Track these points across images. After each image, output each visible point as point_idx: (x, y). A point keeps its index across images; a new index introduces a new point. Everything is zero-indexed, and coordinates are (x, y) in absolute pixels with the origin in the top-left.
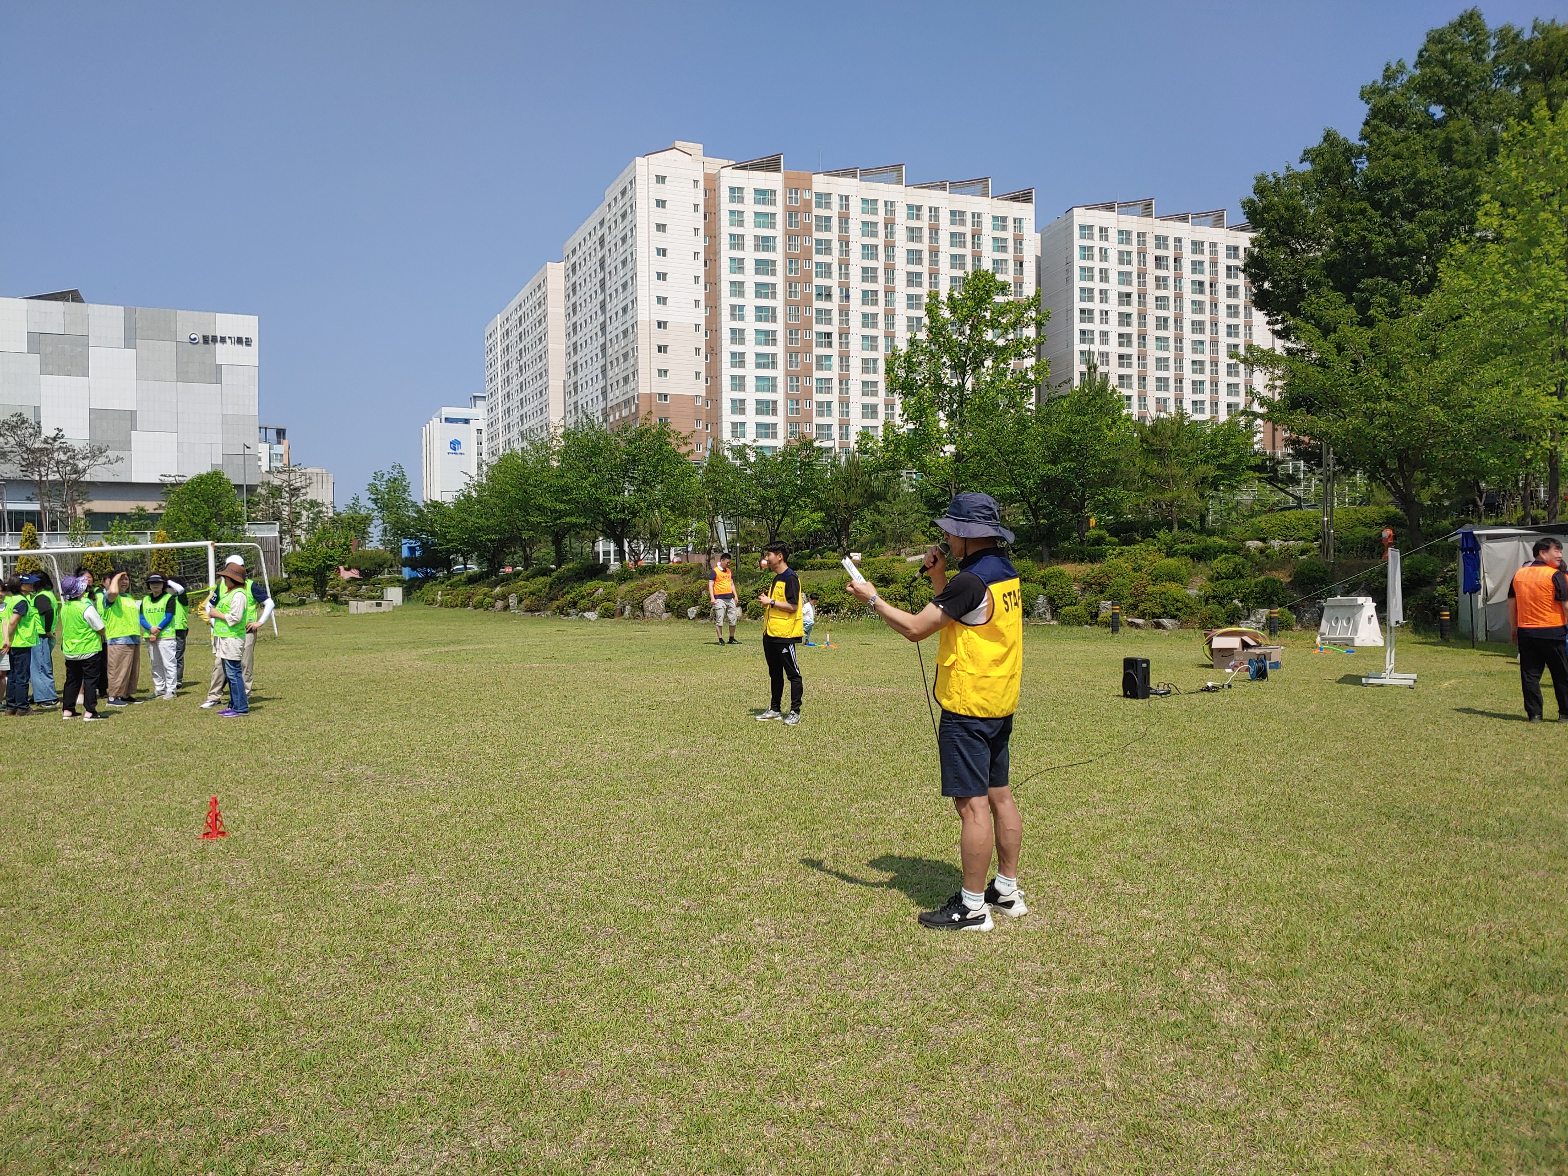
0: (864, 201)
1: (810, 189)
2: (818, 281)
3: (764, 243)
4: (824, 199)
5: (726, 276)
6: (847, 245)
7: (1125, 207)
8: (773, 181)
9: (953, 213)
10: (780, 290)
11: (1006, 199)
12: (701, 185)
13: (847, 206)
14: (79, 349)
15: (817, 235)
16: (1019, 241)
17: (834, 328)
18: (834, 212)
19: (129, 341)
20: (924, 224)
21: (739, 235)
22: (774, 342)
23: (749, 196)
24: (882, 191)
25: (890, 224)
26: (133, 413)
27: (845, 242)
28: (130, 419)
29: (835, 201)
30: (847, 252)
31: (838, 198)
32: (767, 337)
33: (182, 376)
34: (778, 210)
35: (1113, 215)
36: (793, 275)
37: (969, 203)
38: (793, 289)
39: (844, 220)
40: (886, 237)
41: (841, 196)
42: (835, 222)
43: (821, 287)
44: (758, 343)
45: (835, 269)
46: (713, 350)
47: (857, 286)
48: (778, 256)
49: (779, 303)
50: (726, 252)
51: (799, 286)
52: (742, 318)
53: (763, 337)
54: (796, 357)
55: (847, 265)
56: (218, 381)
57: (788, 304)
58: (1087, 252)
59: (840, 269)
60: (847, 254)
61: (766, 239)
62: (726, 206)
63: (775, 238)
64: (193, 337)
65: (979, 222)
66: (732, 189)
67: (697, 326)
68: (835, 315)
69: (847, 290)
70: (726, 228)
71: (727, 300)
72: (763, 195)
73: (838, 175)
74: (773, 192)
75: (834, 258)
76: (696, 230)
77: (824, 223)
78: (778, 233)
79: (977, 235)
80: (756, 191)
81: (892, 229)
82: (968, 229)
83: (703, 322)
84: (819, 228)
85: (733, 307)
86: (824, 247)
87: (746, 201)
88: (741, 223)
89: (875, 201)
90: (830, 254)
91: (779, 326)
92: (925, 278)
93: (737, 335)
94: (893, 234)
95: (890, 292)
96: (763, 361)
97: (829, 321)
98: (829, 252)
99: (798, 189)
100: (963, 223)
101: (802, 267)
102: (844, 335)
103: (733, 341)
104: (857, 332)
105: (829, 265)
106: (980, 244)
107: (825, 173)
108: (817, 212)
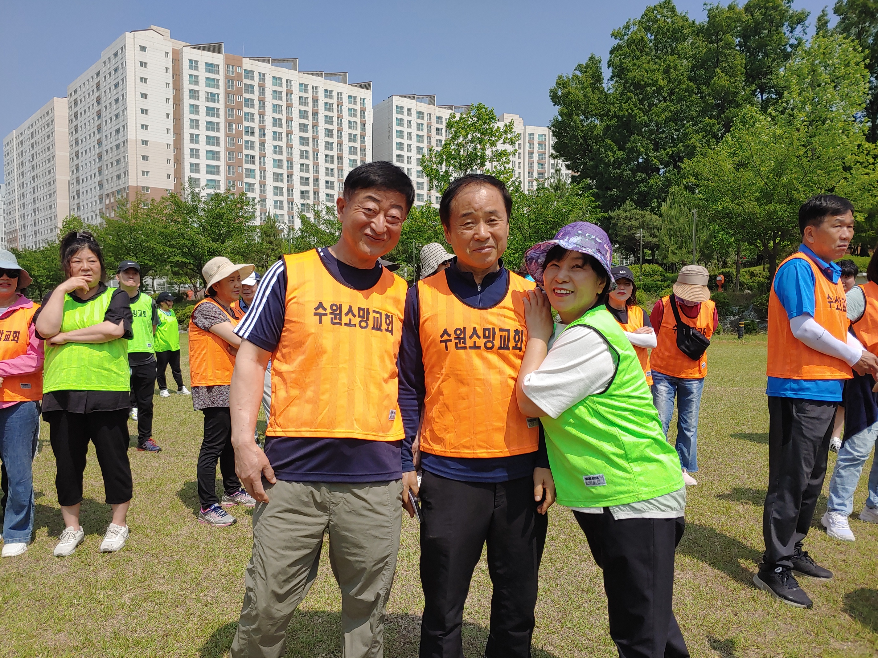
0: (274, 78)
1: (241, 67)
2: (246, 124)
3: (211, 97)
4: (249, 74)
5: (187, 116)
6: (264, 103)
7: (420, 98)
8: (218, 59)
9: (326, 91)
10: (222, 127)
11: (356, 86)
12: (170, 55)
13: (264, 79)
15: (246, 95)
16: (363, 112)
17: (256, 153)
18: (256, 83)
20: (310, 95)
21: (195, 91)
22: (218, 159)
23: (202, 66)
24: (285, 73)
25: (289, 93)
27: (262, 101)
29: (256, 76)
30: (264, 108)
31: (258, 75)
32: (214, 155)
34: (221, 77)
35: (414, 102)
36: (230, 118)
37: (336, 86)
38: (231, 127)
39: (262, 88)
40: (287, 101)
41: (260, 74)
42: (256, 88)
43: (248, 127)
44: (207, 158)
45: (256, 116)
46: (178, 161)
47: (270, 129)
48: (221, 105)
49: (221, 135)
50: (187, 101)
51: (234, 125)
52: (197, 142)
53: (211, 155)
54: (233, 169)
55: (264, 115)
57: (227, 136)
58: (400, 122)
59: (260, 117)
60: (264, 109)
61: (213, 95)
62: (186, 72)
63: (218, 94)
65: (341, 98)
66: (191, 61)
67: (168, 145)
68: (257, 145)
69: (264, 131)
70: (187, 86)
71: (187, 131)
72: (210, 67)
73: (258, 61)
74: (218, 66)
75: (256, 111)
76: (167, 84)
77: (250, 89)
78: (221, 91)
79: (340, 105)
80: (207, 64)
81: (291, 96)
82: (334, 101)
83: (172, 143)
84: (246, 91)
85: (192, 135)
86: (250, 103)
87: (199, 69)
88: (197, 83)
89: (280, 79)
90: (253, 108)
91: (221, 149)
92: (310, 127)
93: (195, 153)
94: (291, 99)
95: (290, 134)
96: (211, 170)
97: (253, 148)
98: (253, 106)
99: (233, 66)
100: (332, 97)
101: (236, 114)
102: (262, 157)
103: (192, 156)
104: (270, 155)
105: (253, 114)
106: (341, 111)
107: (251, 58)
108: (245, 81)
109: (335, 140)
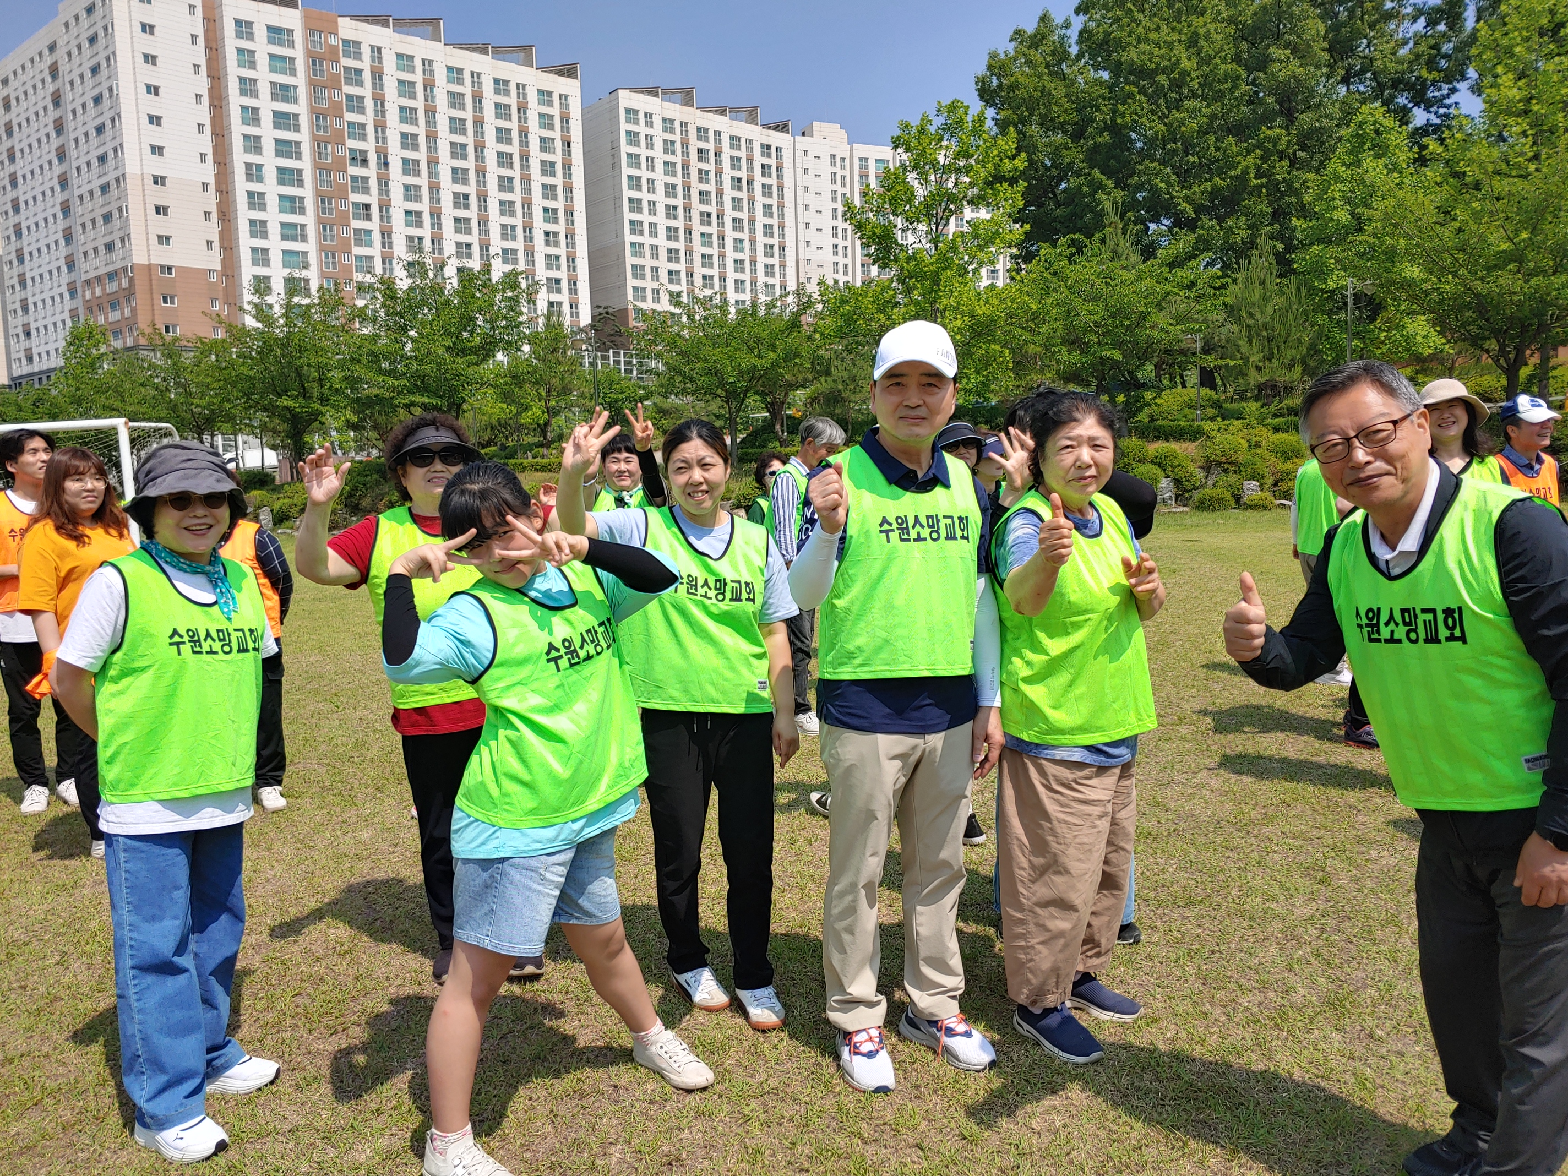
0: (399, 56)
1: (336, 34)
2: (351, 144)
3: (283, 92)
4: (352, 47)
5: (238, 129)
6: (383, 105)
7: (667, 93)
8: (290, 18)
9: (496, 81)
10: (306, 149)
11: (550, 72)
12: (199, 12)
13: (380, 59)
15: (348, 89)
16: (565, 119)
17: (373, 199)
18: (365, 64)
20: (467, 89)
21: (250, 80)
22: (302, 211)
23: (260, 33)
24: (420, 47)
25: (429, 86)
27: (380, 101)
29: (366, 51)
30: (383, 112)
31: (369, 49)
32: (293, 204)
34: (298, 53)
35: (657, 101)
36: (321, 133)
37: (515, 72)
38: (323, 150)
39: (378, 75)
40: (426, 100)
41: (372, 47)
42: (367, 76)
43: (355, 150)
44: (281, 211)
45: (370, 130)
46: (226, 215)
47: (396, 154)
48: (301, 108)
49: (305, 164)
50: (235, 100)
51: (329, 147)
52: (260, 179)
53: (288, 204)
54: (331, 230)
55: (384, 128)
57: (317, 166)
58: (633, 137)
59: (376, 132)
60: (384, 116)
61: (285, 87)
62: (231, 43)
63: (295, 87)
65: (525, 95)
66: (238, 22)
67: (205, 186)
68: (373, 183)
69: (386, 157)
70: (233, 71)
71: (240, 157)
72: (277, 34)
73: (367, 21)
74: (291, 32)
75: (368, 118)
76: (196, 67)
77: (355, 76)
78: (300, 81)
79: (522, 108)
80: (270, 28)
81: (432, 91)
82: (512, 101)
83: (211, 180)
84: (349, 81)
85: (248, 166)
86: (356, 104)
87: (256, 38)
88: (252, 65)
89: (411, 58)
90: (363, 113)
91: (307, 192)
92: (470, 150)
93: (256, 200)
94: (433, 97)
95: (433, 162)
96: (290, 232)
97: (366, 190)
98: (362, 110)
99: (321, 32)
100: (507, 93)
101: (331, 125)
102: (385, 207)
103: (252, 206)
104: (399, 205)
105: (363, 126)
106: (526, 119)
107: (352, 17)
108: (346, 62)
109: (516, 173)
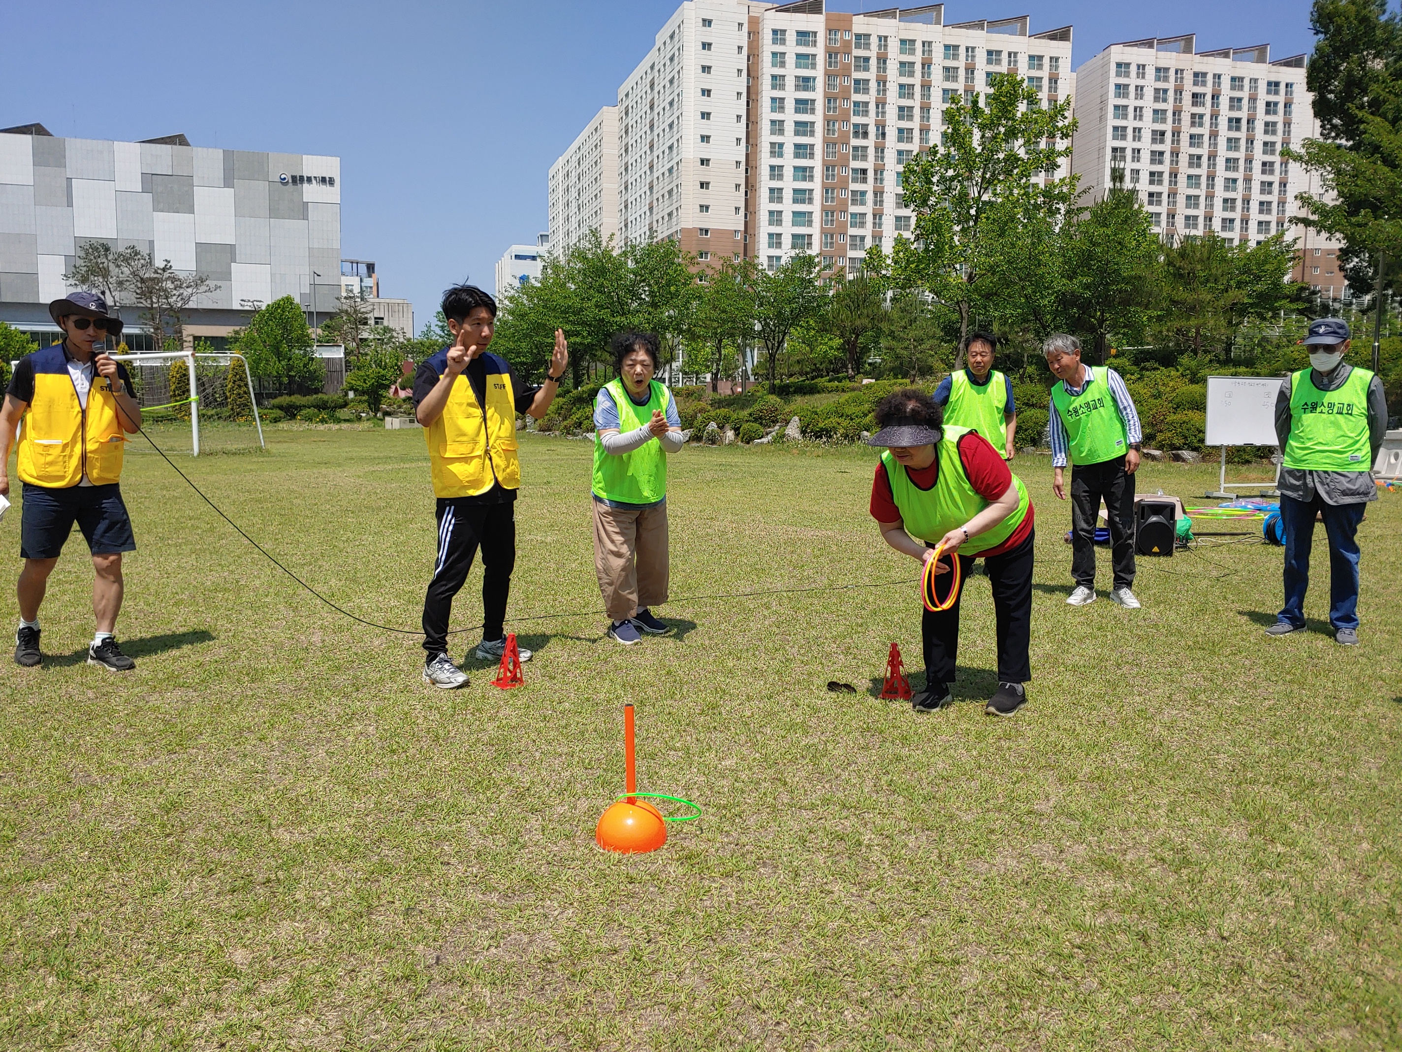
0: (903, 41)
1: (850, 31)
2: (855, 120)
3: (804, 83)
4: (863, 39)
5: (767, 116)
6: (884, 85)
7: (1164, 43)
8: (816, 23)
9: (990, 53)
10: (818, 127)
11: (1043, 37)
12: (745, 28)
13: (886, 46)
14: (186, 189)
15: (856, 75)
16: (1054, 79)
17: (869, 164)
18: (873, 53)
19: (228, 183)
20: (961, 63)
21: (780, 76)
22: (811, 178)
23: (791, 37)
24: (920, 31)
25: (927, 64)
26: (232, 247)
27: (882, 82)
28: (229, 252)
29: (874, 41)
30: (885, 91)
31: (877, 38)
32: (803, 173)
33: (274, 212)
34: (819, 51)
35: (1152, 51)
36: (831, 113)
37: (1007, 42)
38: (831, 127)
39: (882, 60)
40: (923, 77)
41: (880, 38)
42: (873, 62)
43: (858, 125)
44: (795, 179)
45: (872, 107)
46: (750, 187)
47: (893, 125)
48: (818, 95)
49: (817, 139)
50: (767, 94)
51: (837, 125)
52: (781, 155)
53: (800, 174)
54: (833, 193)
55: (884, 104)
56: (305, 217)
57: (826, 141)
58: (1122, 90)
59: (877, 107)
60: (885, 94)
61: (806, 79)
62: (768, 47)
63: (815, 78)
64: (283, 176)
65: (1016, 62)
66: (775, 32)
67: (738, 163)
69: (884, 127)
70: (768, 70)
71: (766, 138)
72: (804, 36)
73: (878, 16)
74: (815, 34)
75: (871, 97)
76: (739, 71)
77: (863, 63)
78: (819, 73)
80: (799, 33)
81: (929, 68)
82: (1004, 68)
83: (743, 159)
84: (858, 68)
85: (772, 145)
86: (861, 86)
87: (788, 42)
88: (783, 64)
89: (913, 42)
90: (868, 93)
91: (817, 163)
93: (776, 172)
94: (929, 73)
95: (925, 129)
96: (800, 196)
97: (864, 158)
98: (866, 91)
99: (838, 31)
100: (999, 62)
101: (840, 106)
102: (879, 170)
103: (772, 177)
104: (891, 167)
105: (866, 104)
107: (866, 14)
108: (856, 52)
